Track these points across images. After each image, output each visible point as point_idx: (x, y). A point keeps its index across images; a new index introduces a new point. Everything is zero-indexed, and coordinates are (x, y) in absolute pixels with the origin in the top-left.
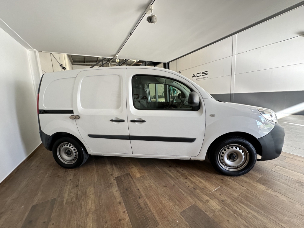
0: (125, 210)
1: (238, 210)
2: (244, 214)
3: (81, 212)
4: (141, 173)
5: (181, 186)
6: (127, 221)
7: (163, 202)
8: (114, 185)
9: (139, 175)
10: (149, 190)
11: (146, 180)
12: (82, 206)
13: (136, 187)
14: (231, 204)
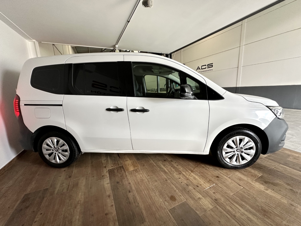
0: (113, 204)
1: (232, 211)
2: (238, 215)
3: (70, 203)
4: (134, 166)
5: (173, 181)
6: (113, 215)
7: (153, 198)
8: (106, 177)
9: (132, 168)
10: (140, 184)
11: (139, 174)
12: (72, 197)
13: (128, 180)
14: (224, 203)
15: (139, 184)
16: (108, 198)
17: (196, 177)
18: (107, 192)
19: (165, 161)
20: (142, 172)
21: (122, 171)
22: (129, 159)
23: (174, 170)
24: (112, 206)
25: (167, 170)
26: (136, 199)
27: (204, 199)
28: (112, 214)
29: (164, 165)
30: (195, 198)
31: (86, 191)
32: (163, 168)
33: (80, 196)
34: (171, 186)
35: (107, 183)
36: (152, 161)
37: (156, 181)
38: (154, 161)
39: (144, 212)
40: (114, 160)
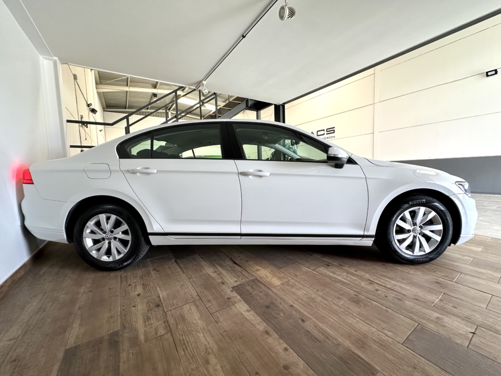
0: (285, 345)
3: (188, 356)
4: (280, 278)
5: (370, 296)
6: (302, 367)
7: (355, 325)
8: (236, 300)
9: (278, 282)
10: (313, 306)
11: (297, 289)
12: (186, 343)
13: (284, 301)
14: (486, 322)
15: (311, 306)
16: (267, 336)
17: (404, 286)
18: (258, 327)
19: (328, 265)
20: (301, 286)
21: (261, 288)
22: (259, 268)
23: (356, 278)
24: (286, 349)
25: (345, 279)
26: (325, 332)
27: (445, 317)
28: (298, 365)
29: (334, 273)
30: (432, 319)
31: (211, 328)
32: (334, 278)
33: (203, 339)
34: (372, 304)
35: (246, 309)
36: (306, 268)
37: (338, 298)
38: (308, 267)
39: (359, 353)
40: (232, 270)
